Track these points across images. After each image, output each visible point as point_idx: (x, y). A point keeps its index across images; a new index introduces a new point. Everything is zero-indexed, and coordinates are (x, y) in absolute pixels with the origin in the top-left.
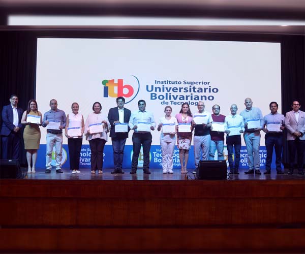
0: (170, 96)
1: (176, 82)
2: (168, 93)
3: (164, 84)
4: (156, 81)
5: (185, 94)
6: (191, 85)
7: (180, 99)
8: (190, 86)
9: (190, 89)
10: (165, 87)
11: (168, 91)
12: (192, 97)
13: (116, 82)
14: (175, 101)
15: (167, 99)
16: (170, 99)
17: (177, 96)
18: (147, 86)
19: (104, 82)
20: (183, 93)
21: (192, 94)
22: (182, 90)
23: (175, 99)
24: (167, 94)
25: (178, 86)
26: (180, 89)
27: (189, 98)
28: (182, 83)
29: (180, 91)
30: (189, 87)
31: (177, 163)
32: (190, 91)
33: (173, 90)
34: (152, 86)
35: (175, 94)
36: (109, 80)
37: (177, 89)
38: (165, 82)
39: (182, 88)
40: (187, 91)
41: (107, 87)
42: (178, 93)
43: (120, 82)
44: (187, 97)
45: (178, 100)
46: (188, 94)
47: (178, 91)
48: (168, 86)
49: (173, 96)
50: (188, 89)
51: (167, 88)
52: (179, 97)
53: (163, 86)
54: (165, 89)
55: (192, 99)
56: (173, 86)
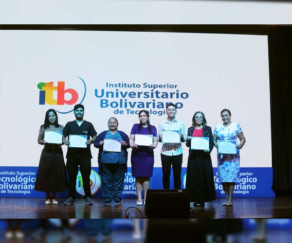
0: (126, 103)
1: (134, 84)
2: (124, 99)
3: (118, 88)
4: (107, 84)
5: (145, 101)
6: (153, 89)
7: (138, 106)
8: (152, 90)
9: (152, 93)
10: (119, 91)
11: (124, 96)
12: (154, 104)
13: (56, 85)
14: (132, 109)
15: (121, 107)
16: (126, 106)
17: (135, 103)
18: (96, 91)
19: (40, 86)
20: (142, 99)
21: (154, 100)
22: (142, 95)
23: (132, 107)
24: (121, 100)
25: (136, 90)
26: (139, 94)
27: (151, 106)
28: (142, 86)
29: (139, 97)
30: (150, 92)
32: (152, 97)
33: (130, 95)
34: (103, 91)
35: (132, 100)
36: (46, 82)
37: (135, 94)
38: (119, 84)
39: (142, 93)
40: (148, 96)
42: (137, 100)
43: (61, 85)
44: (148, 104)
45: (136, 109)
46: (150, 100)
47: (137, 96)
48: (123, 90)
49: (130, 103)
50: (150, 94)
51: (121, 93)
52: (137, 104)
53: (117, 90)
54: (120, 94)
55: (154, 107)
56: (129, 90)
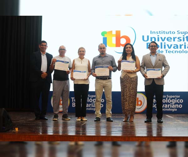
0: (165, 45)
1: (170, 32)
2: (163, 42)
3: (159, 34)
4: (151, 31)
5: (179, 44)
6: (184, 34)
7: (174, 47)
8: (184, 36)
9: (184, 38)
10: (160, 37)
11: (163, 40)
12: (185, 46)
13: (114, 33)
14: (169, 50)
15: (161, 48)
16: (165, 48)
17: (171, 45)
18: (143, 36)
19: (103, 34)
20: (177, 42)
21: (185, 43)
22: (176, 39)
23: (169, 48)
24: (161, 43)
25: (172, 36)
26: (174, 38)
27: (183, 47)
28: (176, 33)
29: (174, 40)
30: (182, 37)
31: (172, 108)
32: (184, 40)
33: (168, 39)
34: (148, 37)
35: (170, 43)
37: (171, 39)
38: (160, 32)
39: (176, 38)
40: (181, 40)
41: (106, 38)
42: (172, 43)
44: (181, 46)
45: (172, 49)
46: (182, 43)
47: (172, 40)
48: (163, 36)
49: (168, 45)
50: (182, 39)
51: (161, 38)
52: (173, 46)
53: (158, 36)
54: (160, 39)
55: (185, 48)
56: (167, 36)
